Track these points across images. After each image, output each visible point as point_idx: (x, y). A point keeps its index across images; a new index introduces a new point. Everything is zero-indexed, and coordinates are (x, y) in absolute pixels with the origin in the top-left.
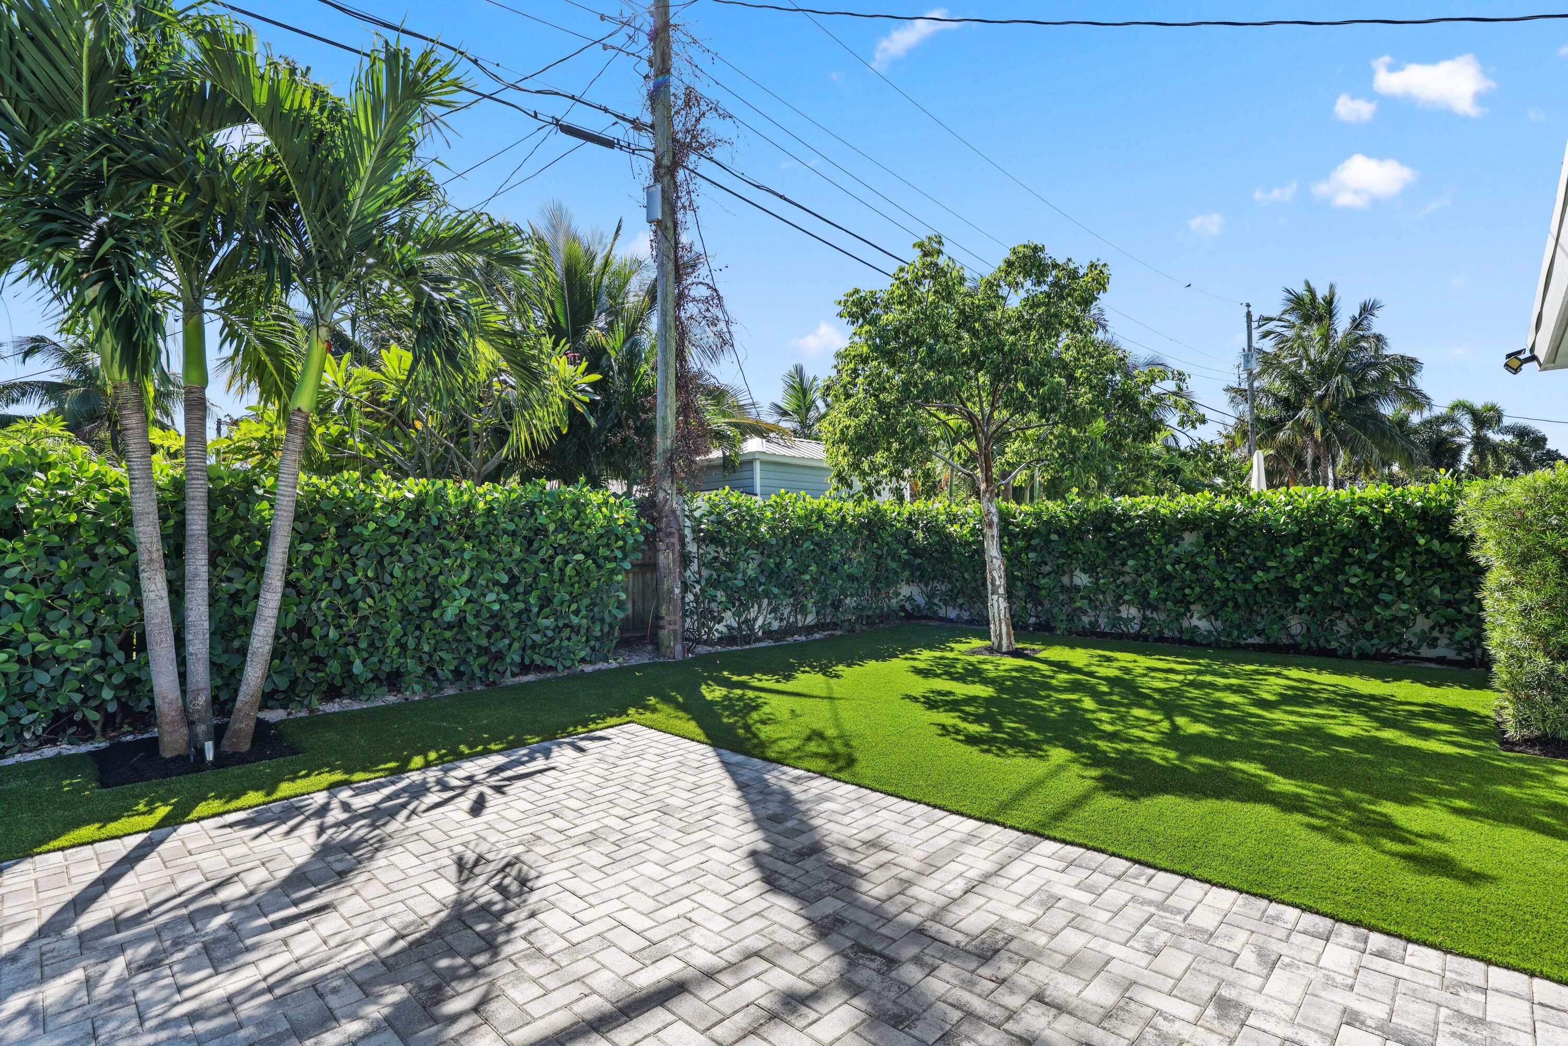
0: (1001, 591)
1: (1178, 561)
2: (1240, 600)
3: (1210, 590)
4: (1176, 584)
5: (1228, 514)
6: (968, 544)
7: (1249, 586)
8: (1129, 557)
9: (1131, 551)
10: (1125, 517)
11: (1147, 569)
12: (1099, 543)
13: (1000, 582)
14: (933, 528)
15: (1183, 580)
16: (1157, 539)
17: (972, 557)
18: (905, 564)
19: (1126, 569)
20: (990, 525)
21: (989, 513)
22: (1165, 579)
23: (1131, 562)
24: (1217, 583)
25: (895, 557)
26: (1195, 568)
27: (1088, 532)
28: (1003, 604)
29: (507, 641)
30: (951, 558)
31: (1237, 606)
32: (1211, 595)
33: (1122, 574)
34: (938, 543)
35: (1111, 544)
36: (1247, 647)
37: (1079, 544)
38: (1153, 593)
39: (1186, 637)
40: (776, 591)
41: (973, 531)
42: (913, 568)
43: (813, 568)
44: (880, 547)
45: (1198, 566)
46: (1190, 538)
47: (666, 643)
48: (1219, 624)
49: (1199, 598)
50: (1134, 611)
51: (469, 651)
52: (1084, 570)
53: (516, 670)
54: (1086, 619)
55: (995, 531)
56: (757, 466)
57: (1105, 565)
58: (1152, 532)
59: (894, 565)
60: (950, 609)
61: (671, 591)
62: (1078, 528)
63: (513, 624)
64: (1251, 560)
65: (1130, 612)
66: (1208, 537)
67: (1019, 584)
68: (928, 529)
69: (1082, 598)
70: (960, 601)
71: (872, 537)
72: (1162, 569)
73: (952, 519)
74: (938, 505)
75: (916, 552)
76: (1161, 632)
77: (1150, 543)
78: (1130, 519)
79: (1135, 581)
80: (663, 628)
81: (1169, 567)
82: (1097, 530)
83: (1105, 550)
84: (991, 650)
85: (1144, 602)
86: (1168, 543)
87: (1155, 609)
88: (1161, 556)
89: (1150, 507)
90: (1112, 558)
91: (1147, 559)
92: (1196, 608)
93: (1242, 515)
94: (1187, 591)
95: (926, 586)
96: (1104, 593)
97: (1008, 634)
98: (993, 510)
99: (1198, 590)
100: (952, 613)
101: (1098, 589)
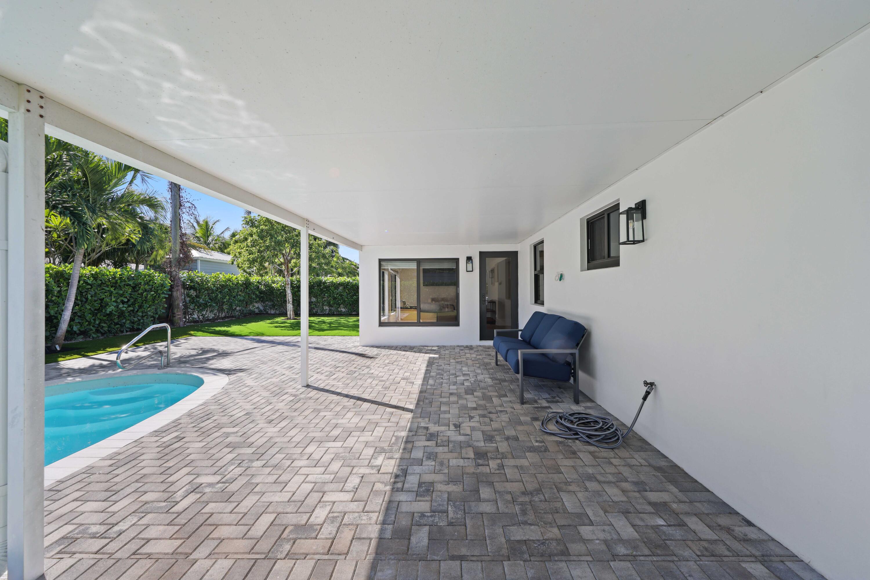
0: (291, 302)
1: (337, 294)
2: (351, 303)
3: (345, 301)
4: (337, 300)
5: (349, 282)
6: (279, 290)
7: (353, 300)
8: (326, 293)
9: (326, 292)
10: (325, 283)
11: (330, 296)
12: (318, 289)
13: (291, 300)
14: (267, 285)
15: (339, 299)
16: (333, 288)
17: (280, 294)
18: (257, 296)
19: (325, 296)
20: (288, 284)
21: (288, 281)
22: (335, 298)
23: (326, 294)
24: (346, 299)
25: (254, 293)
26: (341, 295)
27: (315, 286)
28: (291, 306)
29: (124, 321)
30: (273, 295)
31: (350, 305)
32: (345, 302)
33: (324, 298)
34: (269, 290)
35: (321, 290)
36: (353, 315)
37: (313, 289)
38: (331, 302)
39: (340, 313)
40: (214, 305)
41: (281, 286)
42: (260, 298)
43: (228, 297)
44: (249, 291)
45: (342, 295)
46: (341, 288)
47: (177, 322)
48: (346, 310)
49: (342, 303)
50: (327, 308)
51: (112, 324)
52: (314, 297)
53: (128, 330)
54: (314, 311)
55: (289, 286)
56: (199, 262)
57: (320, 295)
58: (332, 287)
59: (254, 297)
60: (272, 310)
61: (178, 305)
62: (312, 285)
63: (127, 314)
64: (353, 293)
65: (326, 308)
66: (344, 288)
67: (295, 301)
68: (265, 285)
69: (314, 304)
70: (276, 307)
71: (247, 288)
72: (334, 296)
73: (274, 282)
74: (268, 278)
75: (261, 292)
76: (334, 313)
77: (331, 289)
78: (326, 283)
79: (327, 300)
80: (175, 317)
81: (335, 296)
82: (318, 286)
83: (320, 291)
84: (288, 319)
85: (330, 306)
86: (335, 289)
87: (332, 307)
88: (334, 293)
89: (331, 280)
90: (322, 293)
91: (330, 294)
92: (342, 306)
93: (352, 283)
94: (339, 301)
95: (264, 303)
96: (319, 303)
97: (293, 314)
98: (289, 280)
99: (342, 301)
100: (273, 312)
101: (318, 302)
